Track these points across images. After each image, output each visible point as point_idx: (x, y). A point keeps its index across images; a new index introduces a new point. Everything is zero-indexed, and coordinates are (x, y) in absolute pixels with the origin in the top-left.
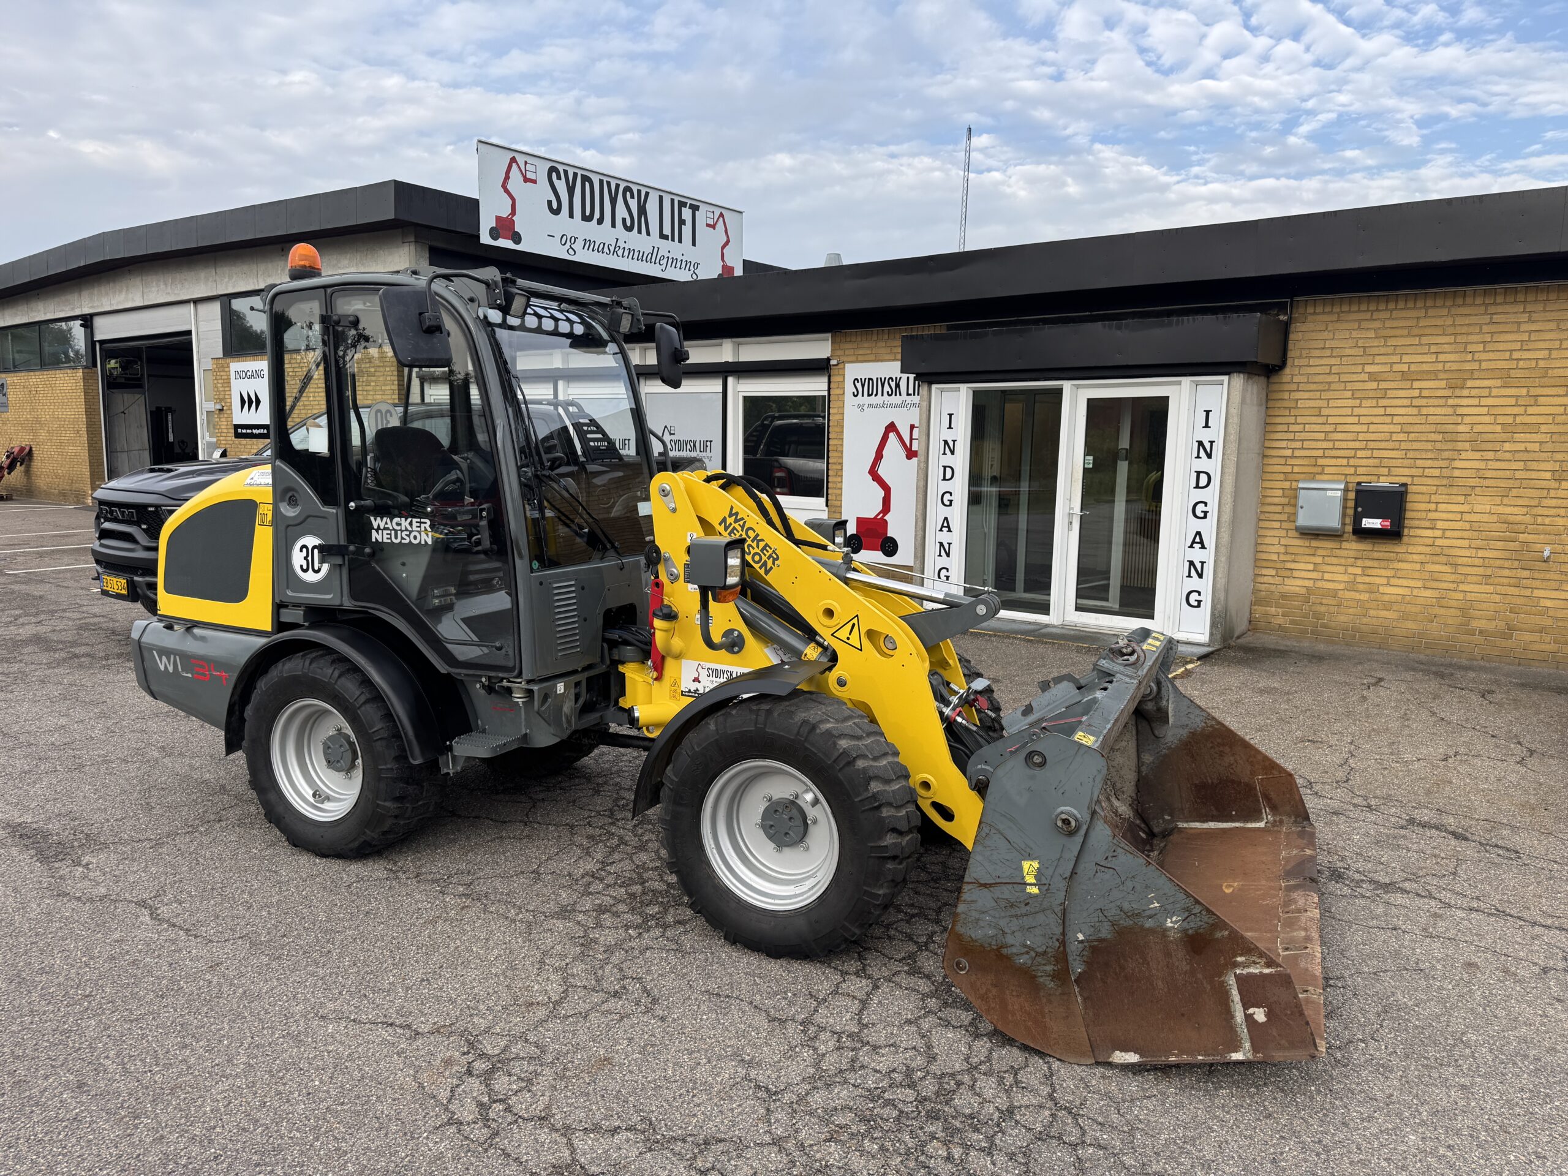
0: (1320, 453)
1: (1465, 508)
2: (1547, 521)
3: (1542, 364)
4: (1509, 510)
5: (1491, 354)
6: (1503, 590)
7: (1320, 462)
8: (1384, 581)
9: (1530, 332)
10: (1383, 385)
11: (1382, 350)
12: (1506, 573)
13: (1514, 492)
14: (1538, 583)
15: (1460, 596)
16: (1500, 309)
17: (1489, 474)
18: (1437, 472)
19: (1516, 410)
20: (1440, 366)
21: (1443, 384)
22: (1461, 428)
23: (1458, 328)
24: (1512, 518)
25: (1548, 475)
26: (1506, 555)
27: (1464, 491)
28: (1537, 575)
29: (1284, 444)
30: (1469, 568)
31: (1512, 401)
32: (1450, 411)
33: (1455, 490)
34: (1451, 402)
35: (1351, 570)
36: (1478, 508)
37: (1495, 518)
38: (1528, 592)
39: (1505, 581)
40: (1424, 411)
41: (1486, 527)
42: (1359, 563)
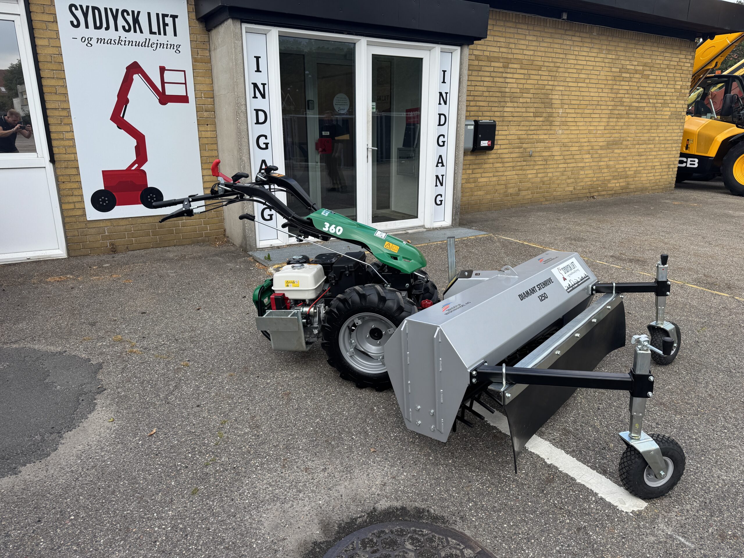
2: (531, 137)
3: (532, 58)
4: (521, 132)
5: (517, 50)
6: (518, 172)
8: (479, 175)
9: (529, 40)
10: (481, 63)
12: (519, 164)
13: (522, 123)
14: (527, 167)
15: (504, 178)
17: (515, 114)
19: (524, 81)
20: (500, 55)
21: (501, 65)
22: (507, 90)
23: (507, 34)
24: (521, 137)
25: (532, 114)
26: (519, 155)
27: (507, 124)
28: (528, 164)
30: (508, 164)
31: (522, 76)
32: (503, 80)
33: (504, 123)
34: (504, 75)
36: (512, 132)
37: (516, 137)
38: (524, 172)
39: (518, 168)
40: (496, 79)
41: (514, 142)
42: (471, 167)
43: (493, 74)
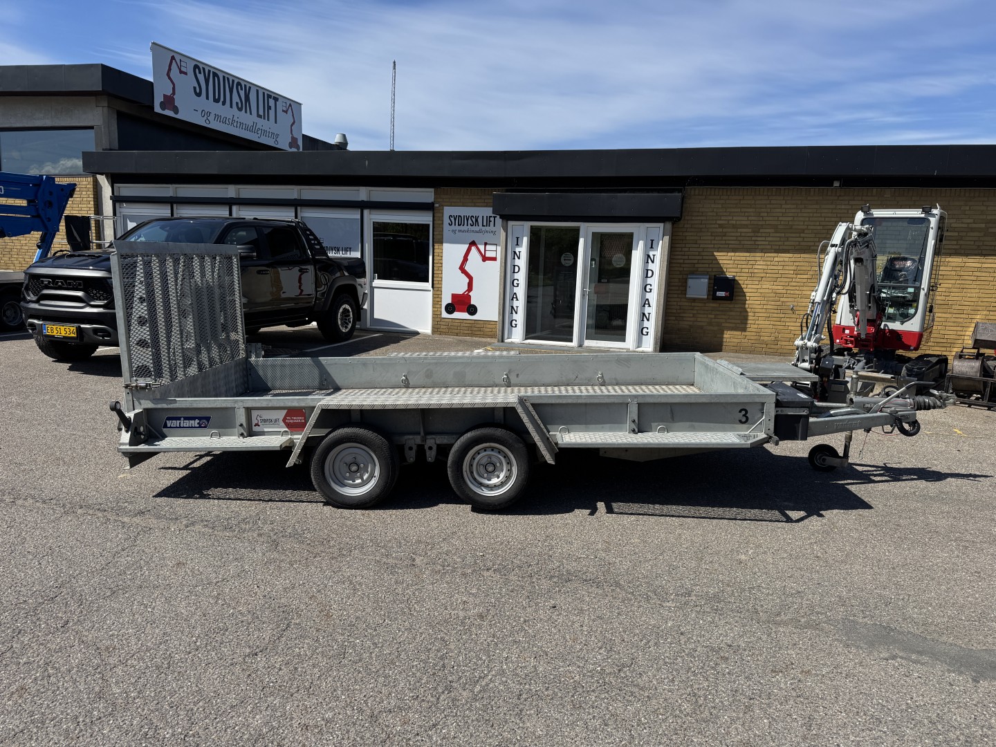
0: (696, 261)
1: (759, 287)
2: (792, 292)
3: (790, 223)
4: (777, 287)
5: (770, 218)
6: (774, 323)
7: (696, 266)
8: (724, 321)
9: (786, 209)
10: (725, 230)
11: (725, 214)
12: (775, 315)
13: (779, 279)
14: (788, 319)
15: (756, 326)
16: (774, 198)
17: (769, 271)
18: (747, 271)
19: (780, 243)
20: (749, 222)
21: (750, 230)
22: (758, 251)
23: (757, 205)
24: (778, 291)
25: (792, 272)
26: (776, 307)
27: (759, 279)
28: (788, 316)
29: (680, 257)
31: (778, 239)
32: (753, 243)
33: (755, 279)
34: (753, 238)
35: (710, 316)
36: (764, 287)
37: (771, 291)
38: (784, 323)
39: (775, 319)
40: (743, 242)
41: (768, 295)
42: (713, 313)
43: (739, 238)
